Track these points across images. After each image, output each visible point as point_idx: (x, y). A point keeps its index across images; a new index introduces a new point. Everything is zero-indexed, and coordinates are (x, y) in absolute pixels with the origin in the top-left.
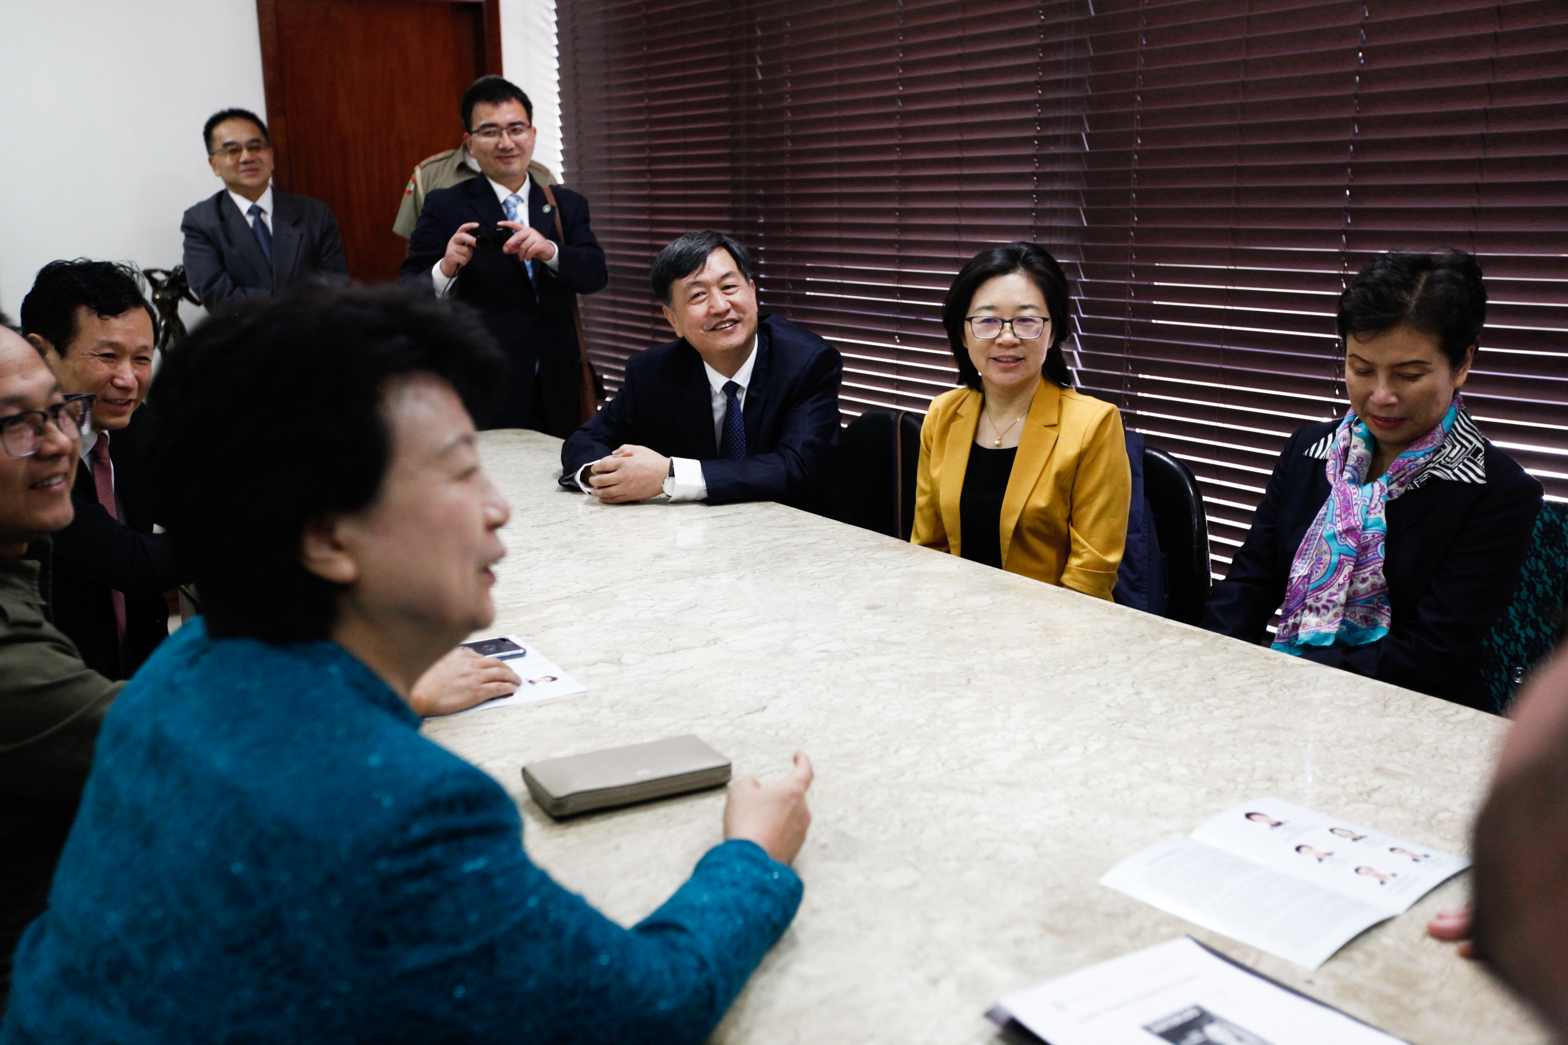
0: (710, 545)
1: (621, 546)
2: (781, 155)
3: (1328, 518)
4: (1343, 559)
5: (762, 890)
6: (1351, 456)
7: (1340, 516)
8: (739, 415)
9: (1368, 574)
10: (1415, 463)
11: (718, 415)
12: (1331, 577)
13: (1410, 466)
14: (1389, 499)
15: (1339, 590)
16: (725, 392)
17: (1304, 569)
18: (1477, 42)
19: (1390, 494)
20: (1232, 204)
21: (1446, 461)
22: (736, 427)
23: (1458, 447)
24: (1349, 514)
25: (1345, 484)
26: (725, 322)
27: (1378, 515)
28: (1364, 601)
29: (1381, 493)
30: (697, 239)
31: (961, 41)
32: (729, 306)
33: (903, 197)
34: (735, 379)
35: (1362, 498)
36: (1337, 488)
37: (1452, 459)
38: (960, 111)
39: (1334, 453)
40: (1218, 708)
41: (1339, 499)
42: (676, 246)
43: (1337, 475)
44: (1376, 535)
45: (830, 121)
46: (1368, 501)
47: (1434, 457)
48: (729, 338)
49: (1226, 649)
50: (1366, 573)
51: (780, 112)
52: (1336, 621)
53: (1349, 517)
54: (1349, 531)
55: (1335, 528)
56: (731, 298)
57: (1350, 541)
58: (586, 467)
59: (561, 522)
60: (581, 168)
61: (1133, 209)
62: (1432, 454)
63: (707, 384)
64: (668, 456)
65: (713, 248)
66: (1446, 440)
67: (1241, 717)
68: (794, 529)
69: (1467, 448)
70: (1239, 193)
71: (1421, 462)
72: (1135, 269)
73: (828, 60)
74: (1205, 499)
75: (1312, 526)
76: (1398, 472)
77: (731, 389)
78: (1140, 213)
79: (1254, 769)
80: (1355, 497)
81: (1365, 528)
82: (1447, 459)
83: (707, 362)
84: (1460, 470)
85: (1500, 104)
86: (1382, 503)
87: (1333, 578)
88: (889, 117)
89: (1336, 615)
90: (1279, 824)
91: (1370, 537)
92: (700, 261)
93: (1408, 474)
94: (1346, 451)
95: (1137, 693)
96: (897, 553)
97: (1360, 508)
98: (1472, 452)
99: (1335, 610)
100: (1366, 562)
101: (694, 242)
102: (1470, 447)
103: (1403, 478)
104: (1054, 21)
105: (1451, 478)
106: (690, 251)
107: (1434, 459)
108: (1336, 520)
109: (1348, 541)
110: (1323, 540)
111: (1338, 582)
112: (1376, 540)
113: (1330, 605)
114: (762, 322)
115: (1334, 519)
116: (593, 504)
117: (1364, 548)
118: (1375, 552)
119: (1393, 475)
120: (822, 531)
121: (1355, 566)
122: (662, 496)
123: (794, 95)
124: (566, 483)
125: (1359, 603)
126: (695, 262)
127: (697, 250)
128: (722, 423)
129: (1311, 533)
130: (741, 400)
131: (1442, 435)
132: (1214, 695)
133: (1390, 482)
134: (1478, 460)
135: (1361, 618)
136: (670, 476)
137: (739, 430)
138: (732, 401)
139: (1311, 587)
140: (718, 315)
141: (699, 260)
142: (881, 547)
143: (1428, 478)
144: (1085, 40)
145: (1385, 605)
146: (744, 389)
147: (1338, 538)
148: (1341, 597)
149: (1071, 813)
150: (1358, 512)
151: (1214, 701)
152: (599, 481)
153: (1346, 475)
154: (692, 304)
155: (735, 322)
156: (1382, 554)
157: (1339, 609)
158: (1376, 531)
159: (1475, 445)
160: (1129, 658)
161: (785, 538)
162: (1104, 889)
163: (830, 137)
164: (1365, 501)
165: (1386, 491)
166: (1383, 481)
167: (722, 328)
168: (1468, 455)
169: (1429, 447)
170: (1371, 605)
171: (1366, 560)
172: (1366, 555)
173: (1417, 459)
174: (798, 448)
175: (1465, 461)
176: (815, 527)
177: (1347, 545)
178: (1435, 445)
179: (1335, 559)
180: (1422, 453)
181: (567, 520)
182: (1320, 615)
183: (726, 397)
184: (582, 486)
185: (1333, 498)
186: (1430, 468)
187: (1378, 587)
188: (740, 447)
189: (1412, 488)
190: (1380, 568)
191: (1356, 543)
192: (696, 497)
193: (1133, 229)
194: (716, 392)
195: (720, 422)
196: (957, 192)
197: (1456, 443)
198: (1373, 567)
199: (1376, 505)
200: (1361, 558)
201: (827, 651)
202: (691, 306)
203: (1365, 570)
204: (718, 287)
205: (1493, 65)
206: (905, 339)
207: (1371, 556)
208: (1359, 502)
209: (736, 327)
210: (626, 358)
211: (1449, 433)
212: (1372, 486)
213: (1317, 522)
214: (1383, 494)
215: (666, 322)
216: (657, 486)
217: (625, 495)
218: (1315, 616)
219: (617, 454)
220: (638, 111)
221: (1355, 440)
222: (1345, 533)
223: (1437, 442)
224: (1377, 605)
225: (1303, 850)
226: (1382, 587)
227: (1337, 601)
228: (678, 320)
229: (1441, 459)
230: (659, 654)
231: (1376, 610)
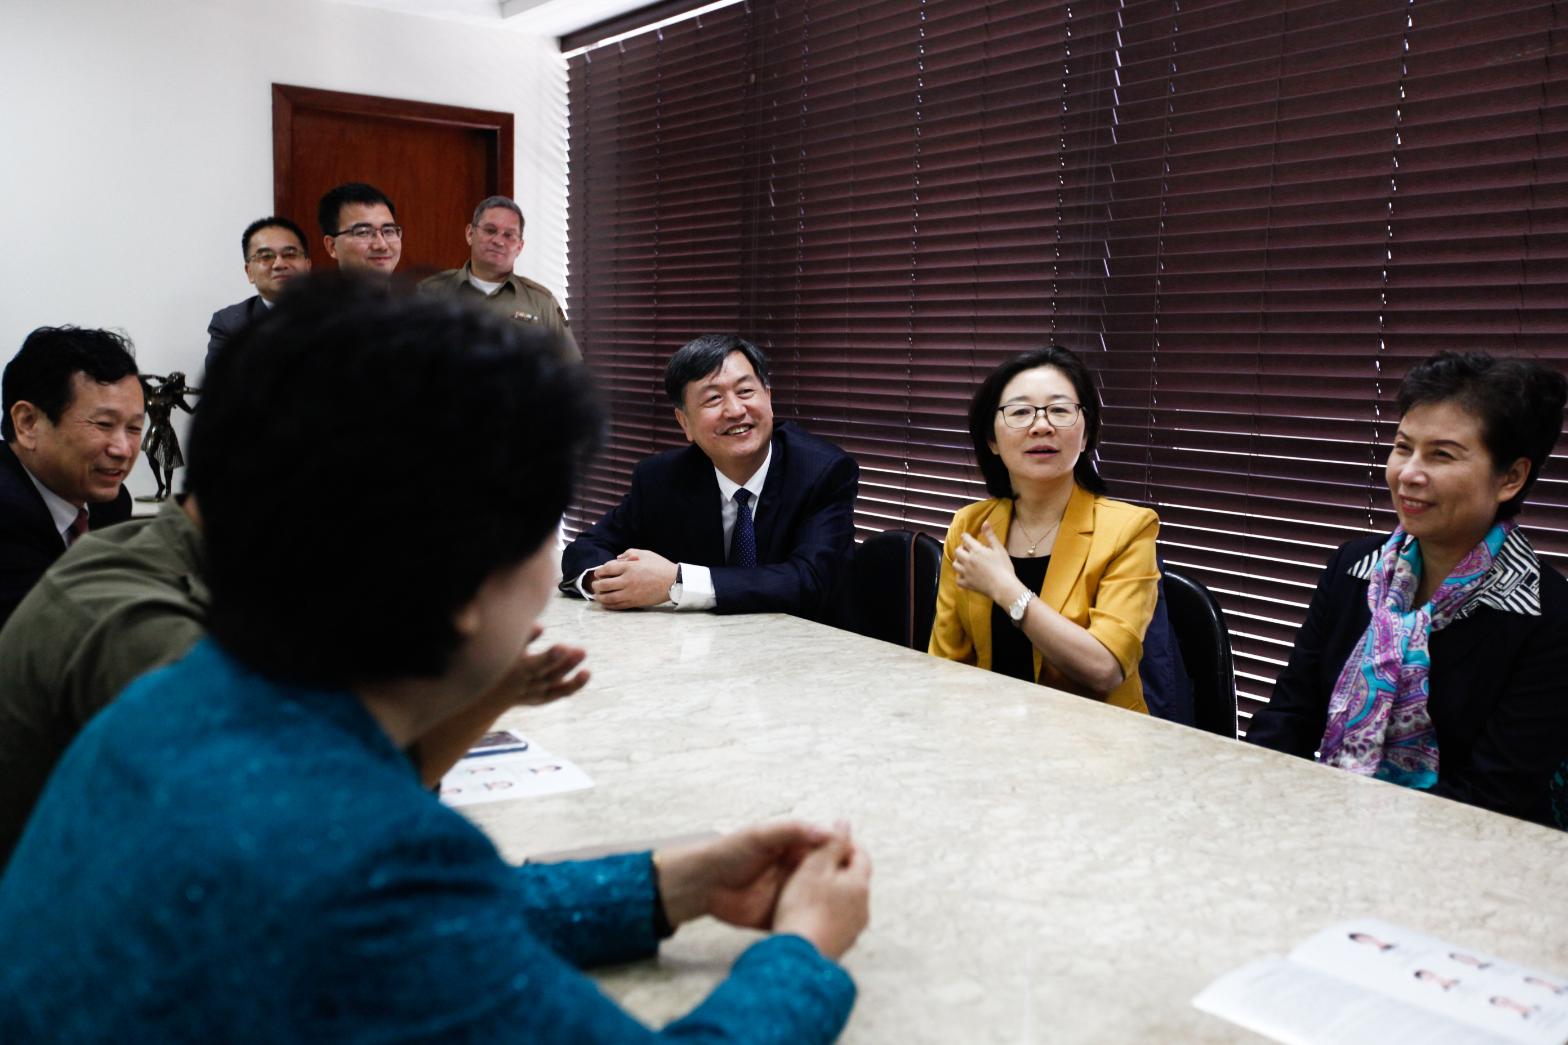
0: (721, 651)
1: (626, 649)
2: (792, 280)
3: (1367, 650)
4: (1381, 695)
5: (813, 991)
6: (1395, 580)
7: (1378, 648)
8: (750, 524)
9: (1410, 713)
10: (1462, 591)
11: (728, 524)
12: (1368, 715)
13: (1456, 594)
14: (1433, 630)
15: (1376, 729)
16: (736, 500)
17: (1343, 704)
18: (1514, 170)
19: (1434, 624)
20: (1259, 330)
21: (1497, 588)
22: (747, 537)
23: (1511, 571)
24: (1389, 646)
25: (1386, 612)
26: (739, 427)
27: (1421, 648)
28: (1407, 742)
29: (1424, 624)
30: (715, 341)
31: (980, 169)
32: (744, 410)
33: (917, 322)
34: (746, 487)
35: (1403, 629)
36: (1377, 617)
37: (1504, 585)
38: (977, 237)
39: (1377, 575)
40: (1292, 825)
41: (1379, 629)
42: (692, 348)
43: (1380, 601)
44: (1419, 670)
45: (844, 247)
46: (1409, 632)
47: (1482, 583)
48: (743, 444)
49: (1289, 766)
50: (1408, 710)
51: (793, 238)
52: (1372, 763)
53: (1389, 649)
54: (1388, 665)
55: (1373, 661)
56: (747, 402)
57: (1388, 675)
58: (589, 572)
59: (562, 625)
60: (587, 294)
61: (1156, 335)
62: (1479, 580)
63: (718, 492)
64: (676, 562)
65: (730, 351)
66: (1496, 564)
67: (1320, 835)
68: (809, 639)
69: (1520, 574)
70: (1267, 319)
71: (1467, 589)
72: (1157, 395)
73: (844, 187)
74: (1230, 632)
75: (1351, 658)
76: (1442, 601)
77: (743, 496)
78: (1163, 339)
79: (1346, 889)
80: (1395, 627)
81: (1405, 661)
82: (1498, 585)
83: (717, 468)
84: (1512, 599)
85: (1538, 230)
86: (1424, 635)
87: (1370, 715)
88: (904, 243)
89: (1373, 756)
90: (1388, 947)
91: (1411, 672)
92: (716, 364)
93: (1454, 603)
94: (1391, 574)
95: (1201, 807)
96: (921, 665)
97: (1400, 639)
98: (1526, 578)
99: (1372, 751)
100: (1407, 700)
101: (711, 344)
102: (1524, 572)
103: (1449, 608)
104: (1075, 149)
105: (1503, 608)
106: (706, 353)
107: (1484, 585)
108: (1374, 652)
109: (1386, 676)
110: (1361, 674)
111: (1375, 720)
112: (1418, 676)
113: (1367, 745)
114: (776, 430)
115: (1372, 651)
116: (595, 610)
117: (1403, 684)
118: (1418, 689)
119: (1438, 604)
120: (839, 641)
121: (1394, 703)
122: (668, 604)
123: (807, 222)
124: (566, 589)
125: (1403, 744)
126: (712, 364)
127: (713, 353)
128: (733, 531)
129: (1350, 665)
130: (753, 509)
131: (1489, 558)
132: (1286, 811)
133: (1435, 611)
134: (1533, 587)
135: (1405, 760)
136: (677, 582)
137: (749, 540)
138: (743, 509)
139: (1348, 725)
140: (732, 419)
141: (716, 362)
142: (903, 658)
143: (1478, 606)
144: (1107, 169)
145: (1432, 747)
146: (756, 497)
147: (1376, 671)
148: (1379, 737)
149: (1148, 928)
150: (1398, 644)
151: (1286, 817)
152: (603, 585)
153: (1389, 601)
154: (705, 407)
155: (751, 426)
156: (1426, 691)
157: (1376, 750)
158: (1418, 666)
159: (1529, 570)
160: (1185, 772)
161: (800, 647)
162: (1200, 1013)
163: (843, 263)
164: (1406, 632)
165: (1430, 621)
166: (1426, 609)
167: (736, 434)
168: (1521, 582)
169: (1476, 572)
170: (1415, 747)
171: (1408, 697)
172: (1408, 691)
173: (1463, 586)
174: (812, 559)
175: (1519, 589)
176: (831, 638)
177: (1385, 680)
178: (1482, 569)
179: (1373, 694)
180: (1467, 579)
181: (568, 624)
182: (1357, 756)
183: (737, 506)
184: (583, 592)
185: (1372, 628)
186: (1479, 595)
187: (1423, 727)
188: (749, 558)
189: (1460, 618)
190: (1423, 706)
191: (1394, 678)
192: (704, 606)
193: (1155, 355)
194: (727, 500)
195: (729, 531)
196: (972, 318)
197: (1508, 568)
198: (1416, 705)
199: (1418, 637)
200: (1402, 695)
201: (854, 755)
202: (705, 409)
203: (1408, 708)
204: (734, 391)
205: (1531, 192)
206: (915, 465)
207: (1413, 693)
208: (1399, 633)
209: (750, 433)
210: (635, 461)
211: (1497, 555)
212: (1416, 616)
213: (1356, 654)
214: (1426, 625)
215: (677, 425)
216: (664, 593)
217: (629, 601)
218: (1353, 756)
219: (622, 558)
220: (649, 238)
221: (1400, 562)
222: (1384, 667)
223: (1485, 566)
224: (1423, 747)
225: (1424, 976)
226: (1427, 726)
227: (1374, 741)
228: (690, 422)
229: (1491, 585)
230: (671, 753)
231: (1421, 752)
